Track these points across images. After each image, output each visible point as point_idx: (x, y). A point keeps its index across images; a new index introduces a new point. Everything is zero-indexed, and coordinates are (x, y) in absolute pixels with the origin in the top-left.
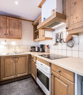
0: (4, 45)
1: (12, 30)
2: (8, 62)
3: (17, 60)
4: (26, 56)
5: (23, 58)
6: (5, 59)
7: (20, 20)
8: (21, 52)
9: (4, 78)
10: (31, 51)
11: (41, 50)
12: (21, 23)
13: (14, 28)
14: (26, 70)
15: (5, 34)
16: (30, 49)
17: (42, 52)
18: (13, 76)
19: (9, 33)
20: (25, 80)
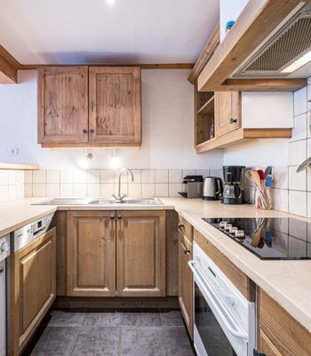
0: (87, 171)
1: (106, 112)
2: (89, 233)
3: (120, 231)
4: (157, 218)
5: (143, 221)
6: (81, 221)
7: (136, 72)
8: (144, 196)
9: (76, 289)
10: (184, 195)
11: (228, 190)
12: (139, 80)
13: (115, 103)
14: (157, 274)
15: (85, 131)
16: (182, 188)
17: (234, 202)
18: (106, 289)
19: (97, 126)
20: (153, 319)
